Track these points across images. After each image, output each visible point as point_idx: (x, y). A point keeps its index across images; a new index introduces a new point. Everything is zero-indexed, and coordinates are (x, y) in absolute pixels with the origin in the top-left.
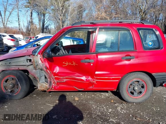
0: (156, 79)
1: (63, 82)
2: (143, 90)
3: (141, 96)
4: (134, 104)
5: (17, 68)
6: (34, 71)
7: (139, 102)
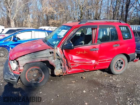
0: (130, 56)
1: (76, 66)
2: (122, 66)
3: (121, 69)
4: (119, 75)
5: (39, 60)
6: (53, 61)
7: (121, 73)
